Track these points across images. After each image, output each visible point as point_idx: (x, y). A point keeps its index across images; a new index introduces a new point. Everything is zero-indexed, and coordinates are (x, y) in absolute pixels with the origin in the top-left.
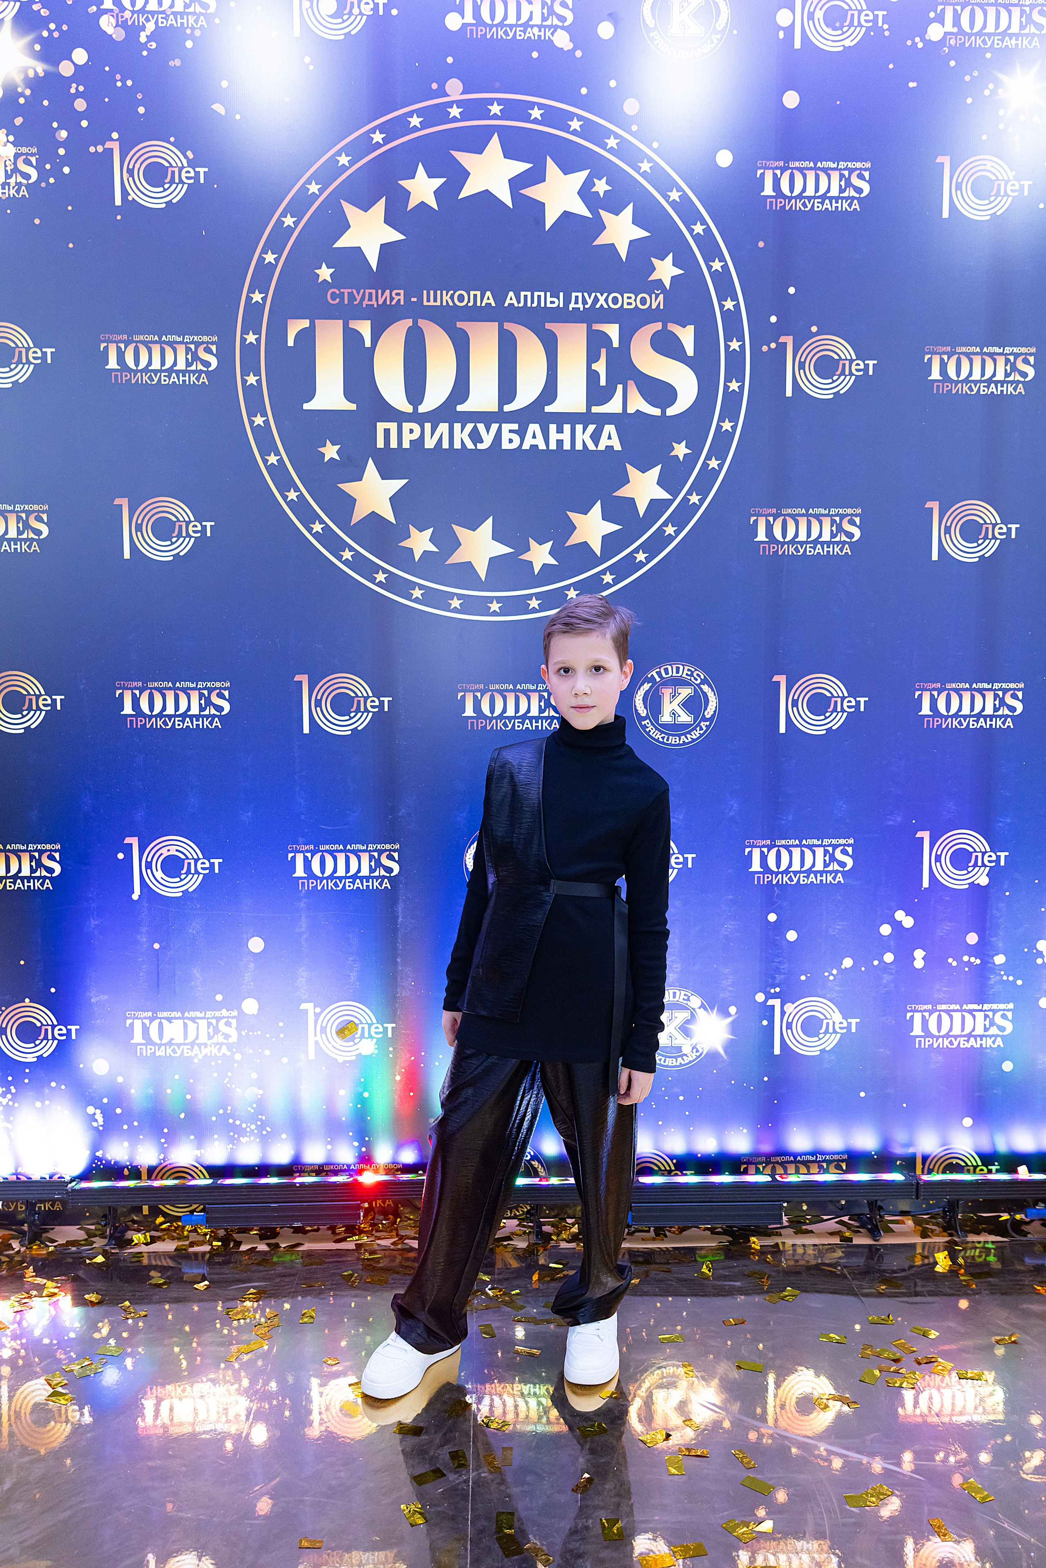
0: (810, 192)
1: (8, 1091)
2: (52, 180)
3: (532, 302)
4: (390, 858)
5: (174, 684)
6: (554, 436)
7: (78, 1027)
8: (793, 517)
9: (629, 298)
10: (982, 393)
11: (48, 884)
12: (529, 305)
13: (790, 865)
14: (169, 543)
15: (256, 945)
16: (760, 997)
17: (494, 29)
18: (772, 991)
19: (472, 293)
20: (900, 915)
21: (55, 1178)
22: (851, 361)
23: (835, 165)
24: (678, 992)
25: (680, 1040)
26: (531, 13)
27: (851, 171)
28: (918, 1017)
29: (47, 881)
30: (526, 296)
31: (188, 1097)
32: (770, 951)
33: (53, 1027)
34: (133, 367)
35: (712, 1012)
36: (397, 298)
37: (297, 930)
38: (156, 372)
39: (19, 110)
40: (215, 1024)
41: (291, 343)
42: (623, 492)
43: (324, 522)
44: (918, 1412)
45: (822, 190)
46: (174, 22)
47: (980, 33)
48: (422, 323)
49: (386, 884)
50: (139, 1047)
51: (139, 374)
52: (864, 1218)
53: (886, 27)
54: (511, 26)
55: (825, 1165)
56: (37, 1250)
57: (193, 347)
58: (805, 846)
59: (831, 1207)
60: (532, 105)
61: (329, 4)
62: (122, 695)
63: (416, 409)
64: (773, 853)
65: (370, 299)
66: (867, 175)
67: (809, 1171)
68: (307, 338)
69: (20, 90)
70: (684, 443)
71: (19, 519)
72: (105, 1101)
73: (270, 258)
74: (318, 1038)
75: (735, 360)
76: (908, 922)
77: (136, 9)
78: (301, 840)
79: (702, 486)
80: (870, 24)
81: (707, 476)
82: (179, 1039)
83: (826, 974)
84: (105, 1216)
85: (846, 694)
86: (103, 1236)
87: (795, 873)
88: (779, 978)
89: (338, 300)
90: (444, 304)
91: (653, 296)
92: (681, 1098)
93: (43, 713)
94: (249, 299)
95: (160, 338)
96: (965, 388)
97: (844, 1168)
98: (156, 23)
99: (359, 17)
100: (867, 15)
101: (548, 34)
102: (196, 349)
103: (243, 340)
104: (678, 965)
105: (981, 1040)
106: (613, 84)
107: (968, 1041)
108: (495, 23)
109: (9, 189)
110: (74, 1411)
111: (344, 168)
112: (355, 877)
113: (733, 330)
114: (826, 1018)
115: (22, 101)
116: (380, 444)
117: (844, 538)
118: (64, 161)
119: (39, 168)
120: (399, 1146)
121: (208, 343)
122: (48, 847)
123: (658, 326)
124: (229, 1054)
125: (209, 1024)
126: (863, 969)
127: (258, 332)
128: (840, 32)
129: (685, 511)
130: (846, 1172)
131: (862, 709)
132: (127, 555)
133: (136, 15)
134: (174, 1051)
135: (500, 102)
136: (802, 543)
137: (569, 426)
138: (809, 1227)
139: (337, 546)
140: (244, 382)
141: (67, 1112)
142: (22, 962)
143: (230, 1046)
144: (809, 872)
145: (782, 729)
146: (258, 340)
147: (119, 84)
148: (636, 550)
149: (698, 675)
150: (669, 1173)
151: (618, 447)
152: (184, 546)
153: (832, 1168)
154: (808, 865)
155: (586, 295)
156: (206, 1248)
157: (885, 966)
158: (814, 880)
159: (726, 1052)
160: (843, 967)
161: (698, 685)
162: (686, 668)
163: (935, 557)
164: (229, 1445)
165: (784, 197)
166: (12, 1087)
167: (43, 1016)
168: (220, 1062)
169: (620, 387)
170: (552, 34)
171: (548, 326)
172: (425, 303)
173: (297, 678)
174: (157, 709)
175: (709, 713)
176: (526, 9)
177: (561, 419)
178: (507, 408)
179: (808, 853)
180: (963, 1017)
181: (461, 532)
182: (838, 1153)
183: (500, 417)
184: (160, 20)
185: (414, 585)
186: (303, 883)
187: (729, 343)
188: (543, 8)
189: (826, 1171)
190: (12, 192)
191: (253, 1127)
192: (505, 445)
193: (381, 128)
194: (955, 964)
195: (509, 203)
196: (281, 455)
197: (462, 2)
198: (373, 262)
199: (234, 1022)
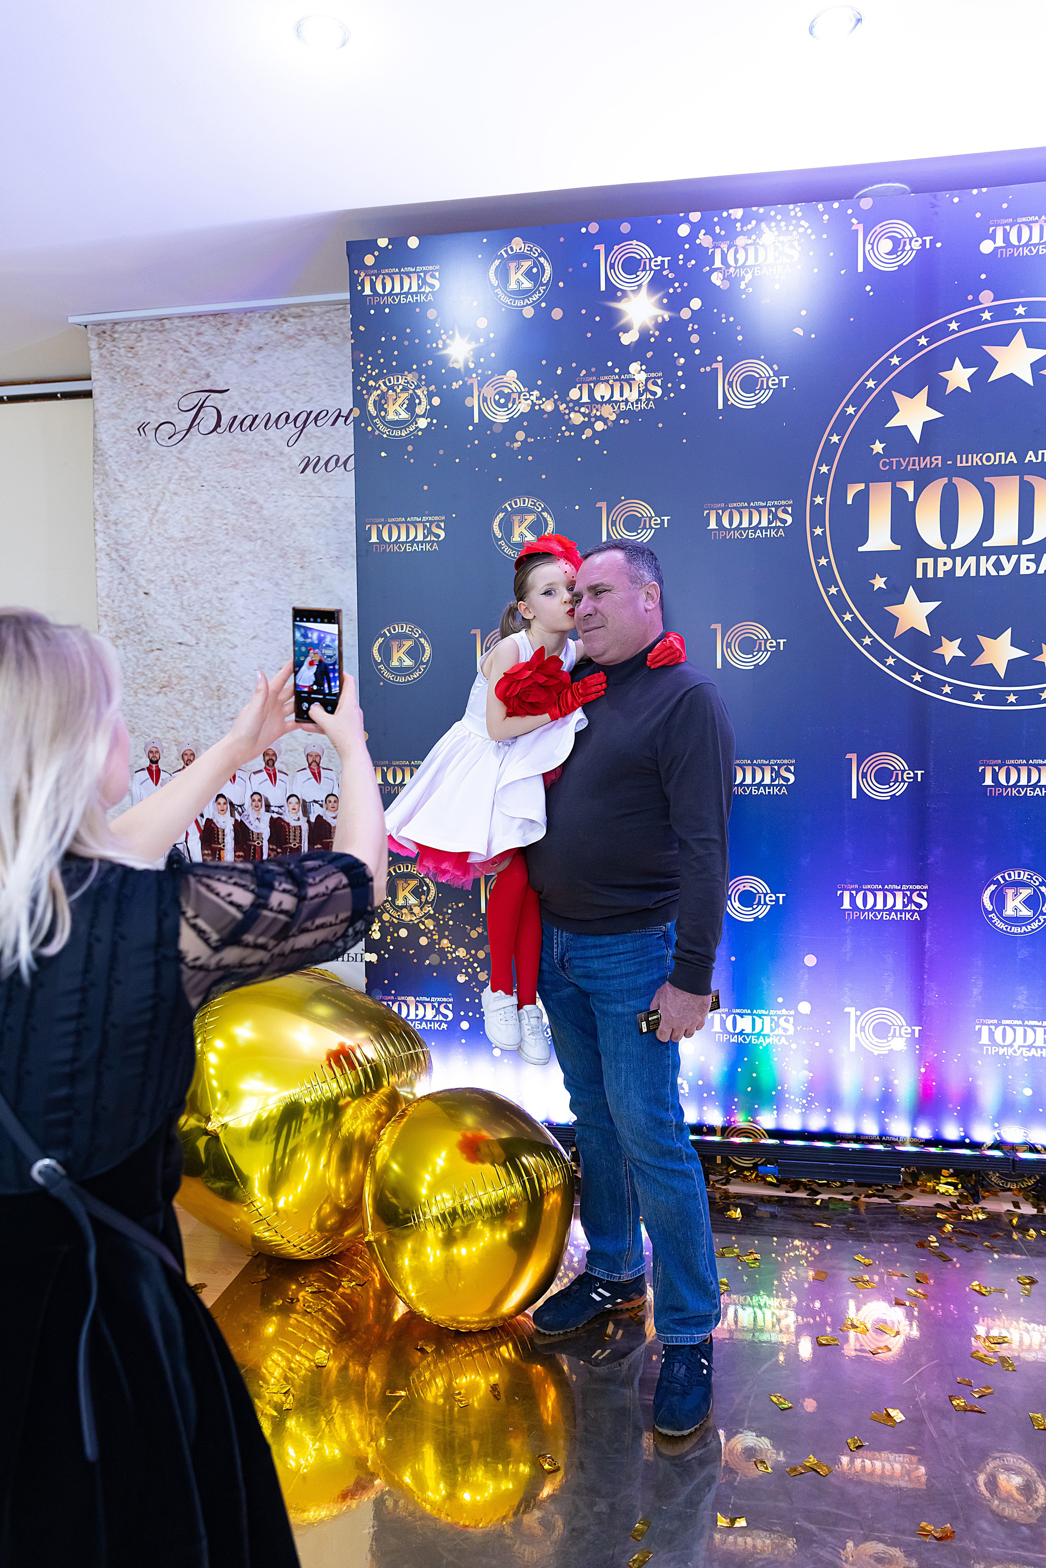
2: (672, 395)
4: (920, 896)
5: (752, 762)
14: (751, 656)
15: (810, 960)
17: (1021, 249)
19: (998, 454)
30: (1043, 454)
31: (754, 1075)
34: (728, 526)
36: (936, 462)
37: (843, 950)
38: (745, 529)
39: (650, 347)
40: (776, 1020)
41: (849, 502)
43: (873, 637)
46: (766, 272)
48: (955, 480)
49: (916, 916)
50: (718, 1035)
51: (732, 532)
54: (1035, 245)
57: (773, 509)
61: (886, 245)
63: (949, 546)
65: (914, 465)
68: (863, 498)
69: (651, 332)
72: (692, 1074)
73: (835, 439)
74: (858, 1035)
77: (738, 266)
78: (848, 880)
82: (748, 1030)
89: (888, 467)
90: (975, 464)
94: (818, 470)
98: (753, 273)
99: (910, 252)
102: (776, 510)
103: (812, 502)
108: (1021, 244)
109: (641, 404)
111: (896, 367)
112: (891, 910)
115: (652, 340)
116: (919, 575)
118: (682, 380)
120: (915, 1124)
121: (785, 505)
124: (786, 1043)
125: (772, 1020)
127: (824, 495)
132: (719, 666)
133: (738, 270)
134: (744, 1039)
135: (1024, 304)
139: (882, 655)
140: (812, 533)
143: (787, 1038)
146: (824, 501)
147: (724, 321)
152: (762, 658)
168: (780, 1049)
172: (959, 465)
173: (848, 756)
174: (739, 780)
178: (1025, 542)
181: (984, 640)
183: (1019, 549)
184: (756, 271)
185: (944, 683)
186: (849, 914)
190: (644, 405)
191: (804, 1101)
192: (1023, 571)
193: (926, 333)
195: (1030, 382)
196: (839, 587)
197: (994, 231)
198: (917, 437)
199: (791, 1019)
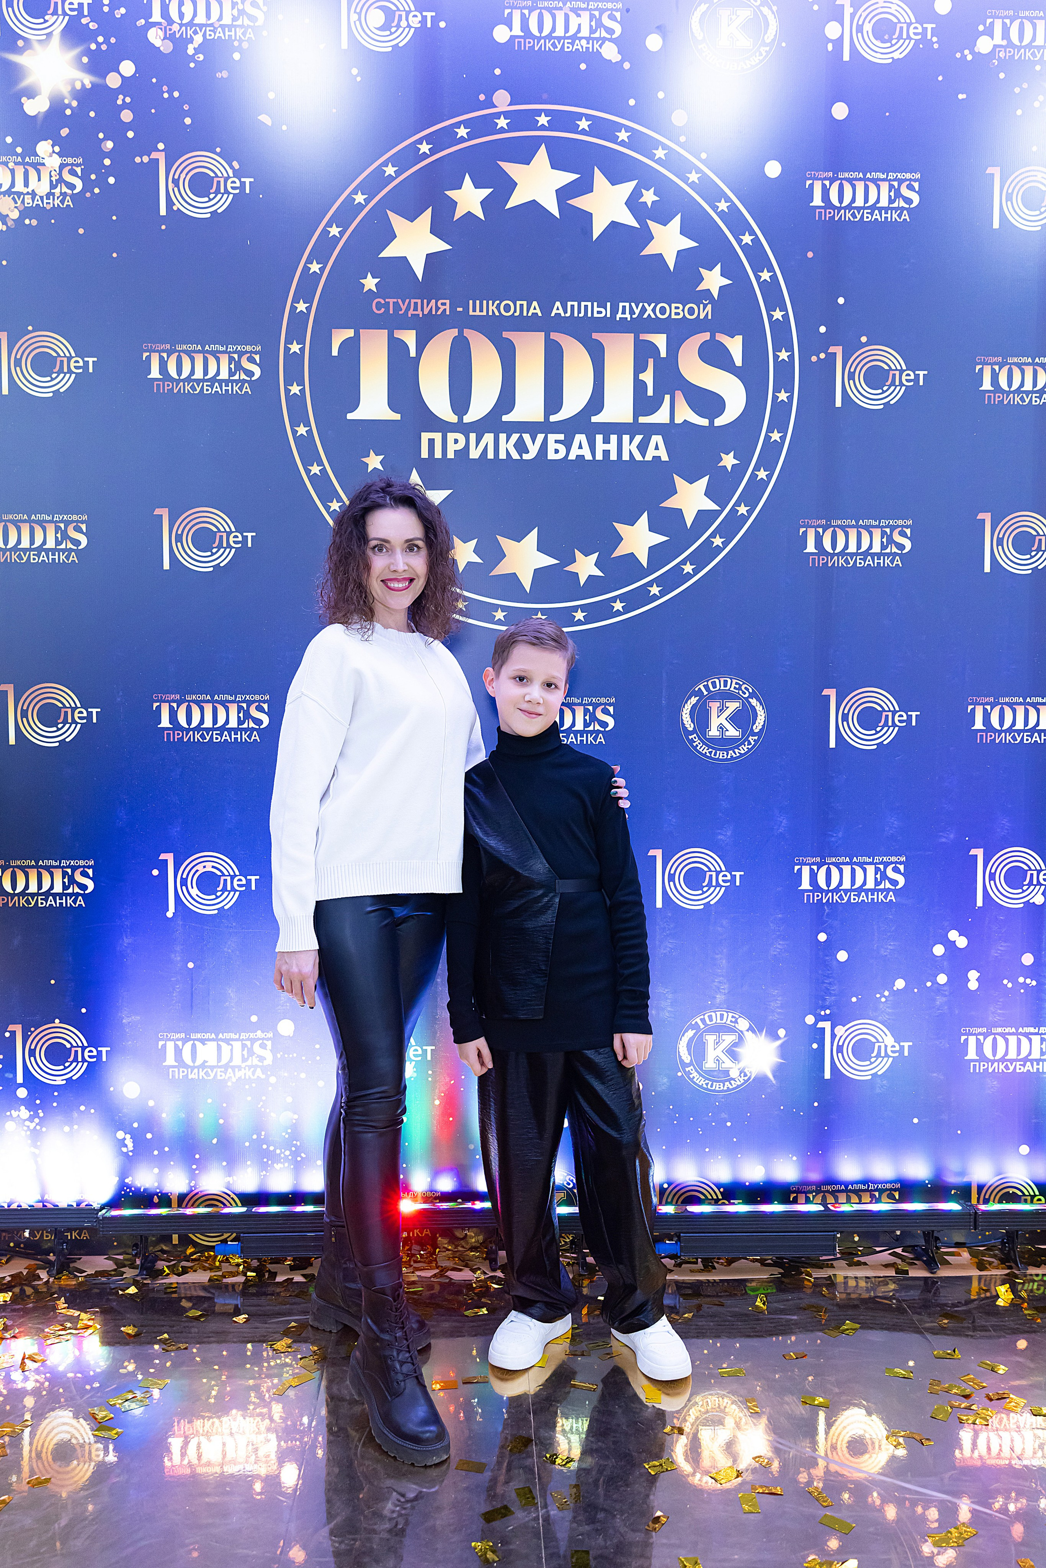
0: (859, 202)
1: (36, 1115)
2: (97, 191)
3: (579, 312)
5: (212, 697)
6: (600, 446)
7: (109, 1049)
8: (843, 528)
9: (677, 308)
10: (1034, 403)
11: (80, 901)
12: (576, 315)
13: (841, 883)
14: (209, 553)
16: (810, 1020)
17: (542, 41)
18: (823, 1013)
19: (518, 303)
20: (953, 935)
21: (83, 1205)
22: (901, 371)
23: (885, 176)
24: (725, 1014)
25: (727, 1063)
26: (580, 25)
27: (901, 182)
28: (972, 1040)
29: (80, 898)
30: (572, 306)
31: (221, 1121)
32: (820, 972)
33: (84, 1048)
34: (175, 376)
35: (761, 1035)
36: (443, 308)
38: (198, 381)
39: (65, 121)
40: (249, 1046)
41: (335, 353)
42: (671, 503)
44: (976, 1455)
45: (872, 200)
46: (222, 35)
47: (1029, 46)
48: (467, 333)
50: (171, 1070)
51: (182, 384)
52: (919, 1249)
53: (935, 39)
54: (559, 39)
55: (877, 1194)
56: (66, 1281)
57: (236, 356)
58: (855, 863)
59: (883, 1238)
60: (580, 116)
61: (377, 18)
62: (159, 708)
63: (461, 419)
64: (823, 870)
65: (416, 309)
66: (916, 185)
67: (860, 1199)
68: (352, 348)
69: (66, 101)
70: (732, 454)
71: (57, 529)
72: (135, 1125)
73: (315, 267)
75: (784, 370)
76: (962, 942)
77: (184, 22)
79: (750, 497)
80: (919, 37)
81: (756, 488)
82: (212, 1061)
83: (878, 996)
84: (136, 1245)
85: (897, 709)
86: (132, 1266)
87: (846, 891)
88: (829, 999)
89: (383, 310)
90: (490, 314)
91: (701, 306)
92: (729, 1124)
93: (79, 726)
94: (293, 308)
95: (203, 347)
96: (1017, 399)
97: (897, 1198)
98: (204, 35)
99: (407, 29)
100: (916, 28)
101: (596, 46)
102: (239, 358)
103: (287, 350)
104: (726, 986)
105: (1038, 1064)
106: (661, 95)
107: (1024, 1066)
108: (543, 35)
109: (54, 200)
110: (97, 1450)
111: (391, 178)
113: (782, 340)
114: (878, 1042)
115: (68, 112)
116: (425, 454)
117: (895, 550)
118: (110, 171)
119: (84, 178)
120: (436, 1173)
121: (251, 352)
122: (81, 863)
123: (706, 336)
124: (263, 1077)
125: (244, 1046)
126: (916, 990)
127: (301, 341)
128: (889, 45)
129: (734, 522)
130: (899, 1201)
131: (914, 724)
132: (166, 566)
133: (184, 28)
134: (207, 1074)
135: (547, 113)
136: (852, 555)
137: (616, 436)
138: (862, 1259)
140: (287, 391)
141: (96, 1137)
142: (53, 982)
143: (264, 1069)
144: (860, 889)
145: (832, 745)
146: (302, 350)
147: (166, 95)
148: (684, 562)
149: (746, 688)
150: (716, 1202)
151: (665, 458)
152: (224, 557)
153: (884, 1197)
154: (859, 882)
155: (633, 305)
156: (241, 1279)
157: (938, 988)
158: (865, 898)
159: (774, 1077)
160: (895, 988)
161: (746, 699)
162: (734, 681)
163: (987, 569)
164: (258, 1487)
165: (834, 207)
166: (40, 1111)
167: (72, 1037)
168: (254, 1085)
169: (667, 398)
170: (601, 46)
171: (595, 336)
172: (471, 313)
174: (195, 722)
175: (757, 727)
176: (574, 21)
177: (608, 429)
178: (553, 418)
179: (859, 872)
180: (1019, 1041)
181: (506, 543)
182: (890, 1182)
183: (546, 427)
184: (208, 33)
187: (778, 353)
188: (591, 21)
189: (878, 1201)
190: (57, 202)
191: (287, 1153)
192: (551, 456)
193: (428, 139)
194: (1010, 985)
195: (556, 213)
196: (324, 465)
197: (510, 14)
198: (419, 272)
199: (269, 1044)
